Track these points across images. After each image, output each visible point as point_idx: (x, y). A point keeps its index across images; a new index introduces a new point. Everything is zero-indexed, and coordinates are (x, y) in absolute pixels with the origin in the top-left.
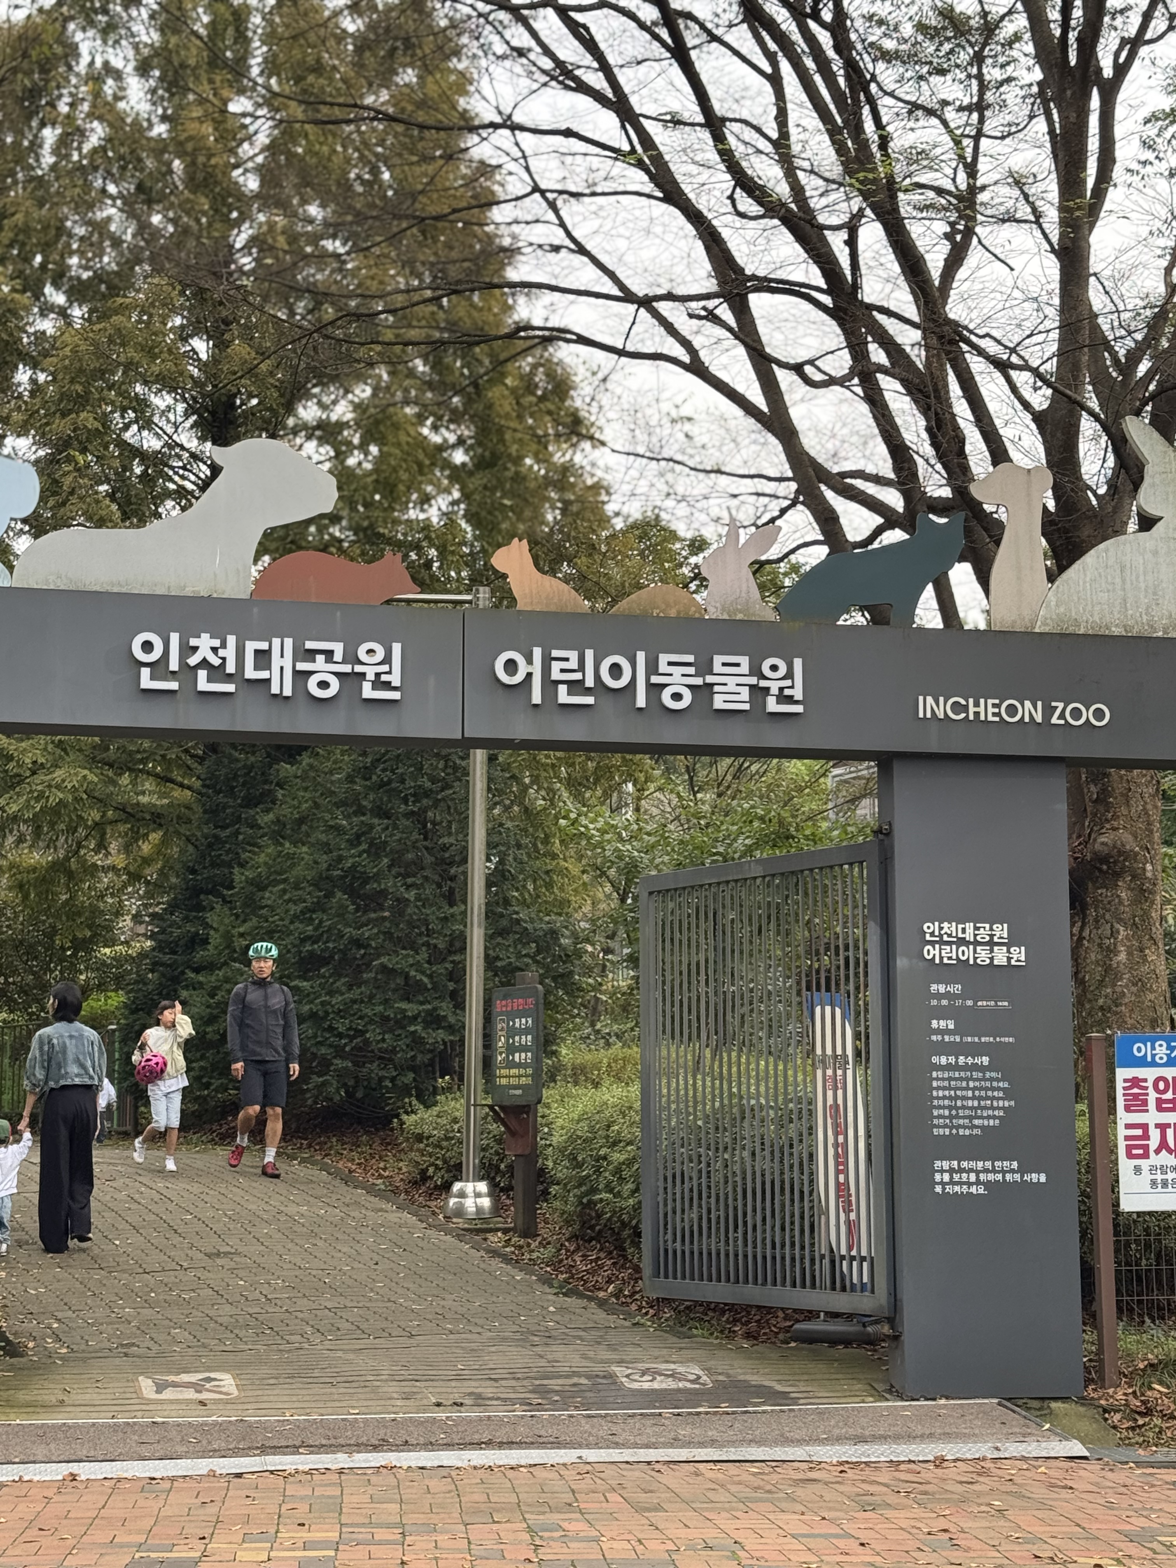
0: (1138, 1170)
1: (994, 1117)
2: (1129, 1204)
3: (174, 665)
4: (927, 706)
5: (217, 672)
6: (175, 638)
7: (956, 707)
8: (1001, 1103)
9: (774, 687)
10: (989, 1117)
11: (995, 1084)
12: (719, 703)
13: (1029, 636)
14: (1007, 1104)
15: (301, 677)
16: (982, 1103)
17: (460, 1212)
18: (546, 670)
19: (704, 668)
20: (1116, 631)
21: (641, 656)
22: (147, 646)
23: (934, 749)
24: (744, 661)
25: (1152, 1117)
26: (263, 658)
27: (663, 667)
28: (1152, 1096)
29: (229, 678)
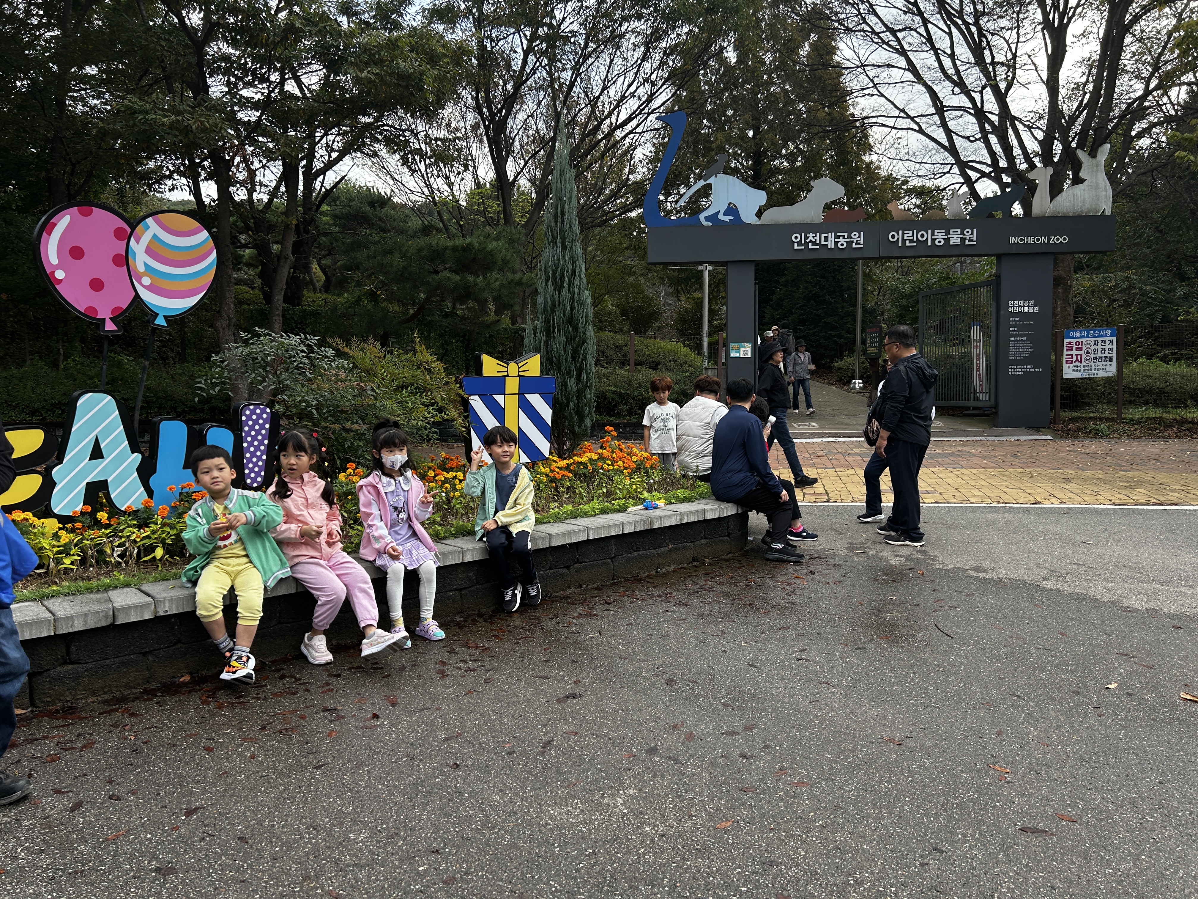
0: (1069, 367)
2: (1065, 376)
3: (803, 242)
4: (1012, 240)
5: (814, 243)
6: (803, 235)
7: (1021, 240)
9: (968, 237)
12: (952, 243)
13: (1044, 218)
15: (836, 243)
17: (854, 388)
18: (903, 237)
19: (947, 233)
20: (1071, 214)
21: (930, 231)
22: (796, 238)
23: (1014, 252)
24: (959, 231)
25: (1074, 352)
26: (826, 239)
27: (936, 234)
28: (1075, 347)
29: (817, 245)
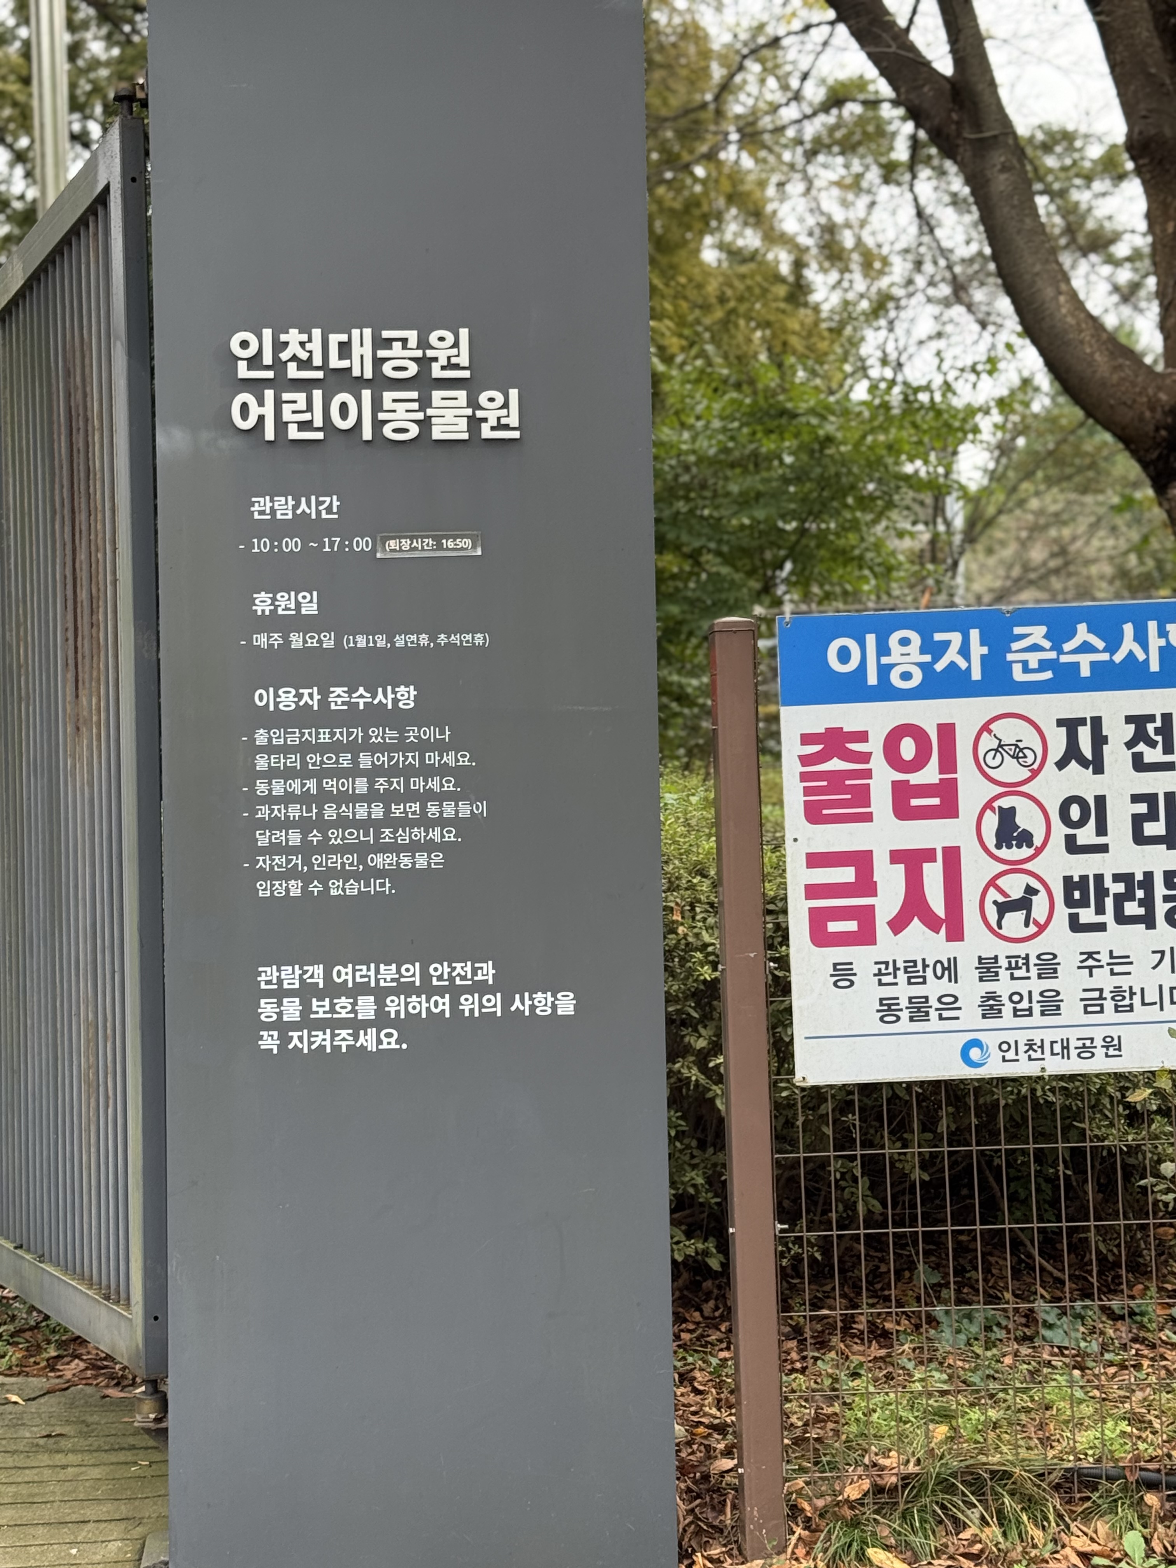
1: (429, 847)
8: (449, 810)
10: (414, 847)
11: (432, 758)
14: (465, 810)
16: (397, 811)
